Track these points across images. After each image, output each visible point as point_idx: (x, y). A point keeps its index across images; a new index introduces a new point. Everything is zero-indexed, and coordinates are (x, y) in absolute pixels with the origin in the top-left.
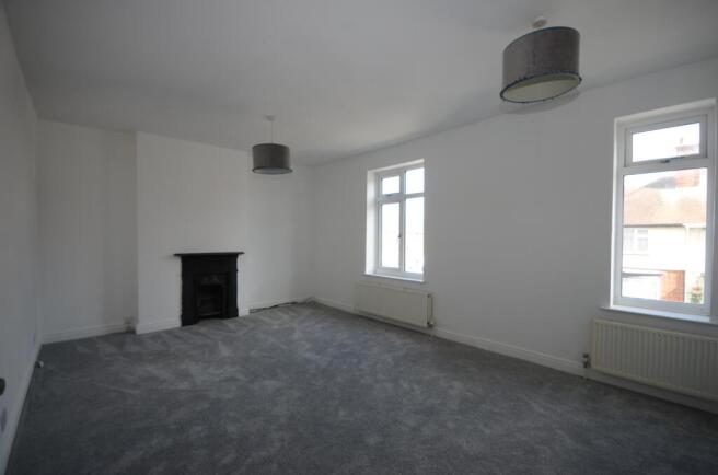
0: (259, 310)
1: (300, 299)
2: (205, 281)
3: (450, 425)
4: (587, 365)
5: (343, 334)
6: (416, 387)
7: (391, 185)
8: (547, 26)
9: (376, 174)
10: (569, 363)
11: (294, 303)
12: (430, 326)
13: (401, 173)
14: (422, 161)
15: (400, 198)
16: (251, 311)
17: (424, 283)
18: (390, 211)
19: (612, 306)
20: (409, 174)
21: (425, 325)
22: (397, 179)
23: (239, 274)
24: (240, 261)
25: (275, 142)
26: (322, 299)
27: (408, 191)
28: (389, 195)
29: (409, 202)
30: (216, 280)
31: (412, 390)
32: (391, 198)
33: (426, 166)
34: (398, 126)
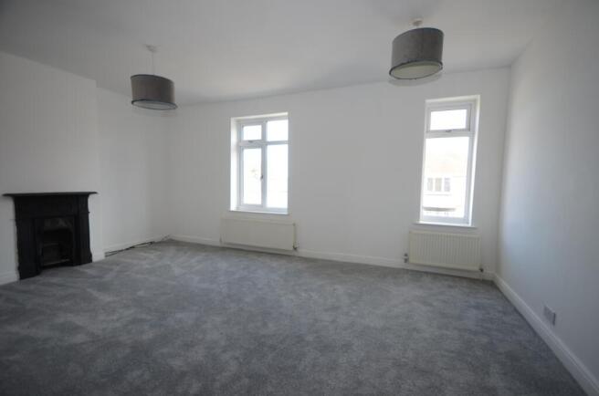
0: (114, 253)
1: (157, 238)
2: (48, 225)
3: (354, 313)
4: (406, 261)
5: (222, 264)
6: (312, 294)
7: (252, 133)
8: (420, 27)
9: (238, 121)
10: (395, 261)
11: (151, 243)
12: (295, 249)
13: (263, 123)
14: (286, 114)
15: (262, 144)
16: (108, 255)
17: (288, 215)
18: (252, 156)
19: (421, 222)
20: (270, 125)
21: (292, 249)
22: (259, 128)
23: (90, 215)
24: (91, 201)
25: (156, 74)
26: (179, 237)
27: (269, 139)
28: (251, 142)
29: (270, 148)
30: (62, 223)
31: (311, 297)
32: (252, 144)
33: (290, 118)
34: (274, 80)
